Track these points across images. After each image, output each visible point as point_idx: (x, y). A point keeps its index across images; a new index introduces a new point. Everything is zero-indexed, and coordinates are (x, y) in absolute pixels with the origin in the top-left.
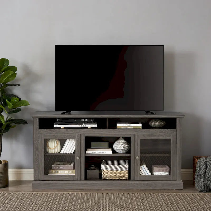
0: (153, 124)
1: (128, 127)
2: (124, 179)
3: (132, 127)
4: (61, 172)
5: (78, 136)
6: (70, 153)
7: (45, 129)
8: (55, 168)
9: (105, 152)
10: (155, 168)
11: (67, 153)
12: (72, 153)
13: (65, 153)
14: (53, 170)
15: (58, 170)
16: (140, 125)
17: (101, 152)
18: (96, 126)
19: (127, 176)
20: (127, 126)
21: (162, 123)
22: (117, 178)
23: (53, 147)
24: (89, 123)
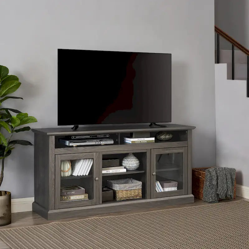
0: (163, 137)
1: (142, 142)
2: (138, 198)
3: (146, 142)
4: (73, 198)
5: (96, 154)
6: (84, 175)
7: (62, 149)
8: (66, 194)
9: (119, 170)
10: (165, 184)
11: (82, 175)
12: (87, 174)
13: (79, 175)
14: (65, 196)
15: (69, 196)
16: (153, 139)
17: (115, 171)
18: (112, 142)
19: (141, 195)
20: (141, 140)
21: (171, 136)
22: (131, 198)
23: (67, 170)
24: (105, 139)
